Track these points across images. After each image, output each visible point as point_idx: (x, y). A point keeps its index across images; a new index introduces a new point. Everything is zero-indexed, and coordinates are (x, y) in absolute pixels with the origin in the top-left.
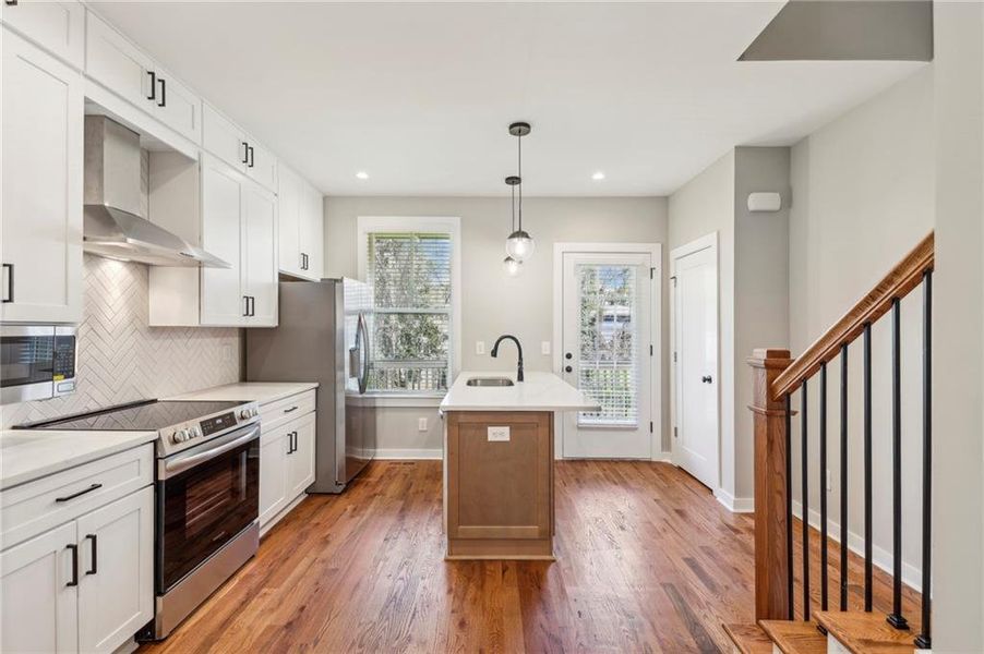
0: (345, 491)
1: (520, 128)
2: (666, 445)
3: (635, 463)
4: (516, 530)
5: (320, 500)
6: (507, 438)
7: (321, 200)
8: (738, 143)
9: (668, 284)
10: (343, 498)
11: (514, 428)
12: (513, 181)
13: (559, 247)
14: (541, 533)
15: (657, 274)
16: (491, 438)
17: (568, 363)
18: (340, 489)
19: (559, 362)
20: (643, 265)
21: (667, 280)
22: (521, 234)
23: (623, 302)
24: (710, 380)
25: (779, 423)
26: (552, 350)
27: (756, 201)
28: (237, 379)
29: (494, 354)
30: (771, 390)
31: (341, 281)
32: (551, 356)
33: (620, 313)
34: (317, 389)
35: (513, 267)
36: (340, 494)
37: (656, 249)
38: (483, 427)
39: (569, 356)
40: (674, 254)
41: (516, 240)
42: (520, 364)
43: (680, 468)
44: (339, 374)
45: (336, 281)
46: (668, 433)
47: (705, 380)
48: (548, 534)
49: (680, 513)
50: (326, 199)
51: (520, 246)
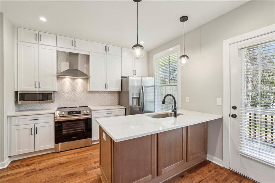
6: (105, 139)
11: (106, 136)
16: (103, 137)
32: (222, 106)
34: (125, 109)
50: (148, 53)
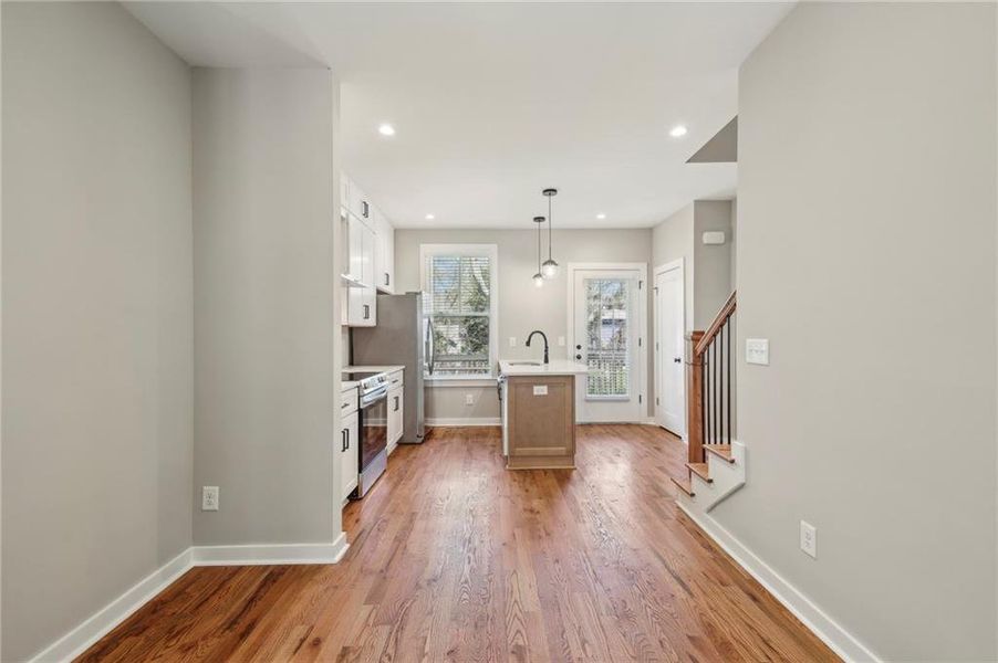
0: (423, 442)
1: (550, 192)
2: (651, 412)
3: (628, 425)
4: (552, 450)
5: (407, 448)
6: (546, 393)
7: (392, 233)
8: (696, 198)
9: (652, 294)
10: (423, 445)
11: (550, 386)
12: (539, 219)
13: (571, 266)
14: (567, 451)
15: (644, 286)
16: (535, 393)
17: (578, 352)
18: (420, 440)
19: (572, 352)
20: (634, 279)
21: (652, 289)
22: (551, 262)
23: (620, 307)
24: (679, 360)
25: (699, 368)
26: (566, 343)
27: (708, 238)
28: (348, 363)
29: (528, 344)
30: (695, 352)
31: (420, 293)
32: (566, 346)
33: (617, 317)
34: (404, 370)
35: (539, 282)
36: (420, 444)
37: (643, 267)
38: (530, 386)
39: (579, 347)
40: (657, 270)
41: (547, 266)
42: (546, 351)
43: (661, 428)
44: (419, 360)
45: (416, 294)
46: (652, 402)
47: (676, 360)
48: (571, 454)
49: (659, 449)
50: (395, 231)
51: (550, 270)
